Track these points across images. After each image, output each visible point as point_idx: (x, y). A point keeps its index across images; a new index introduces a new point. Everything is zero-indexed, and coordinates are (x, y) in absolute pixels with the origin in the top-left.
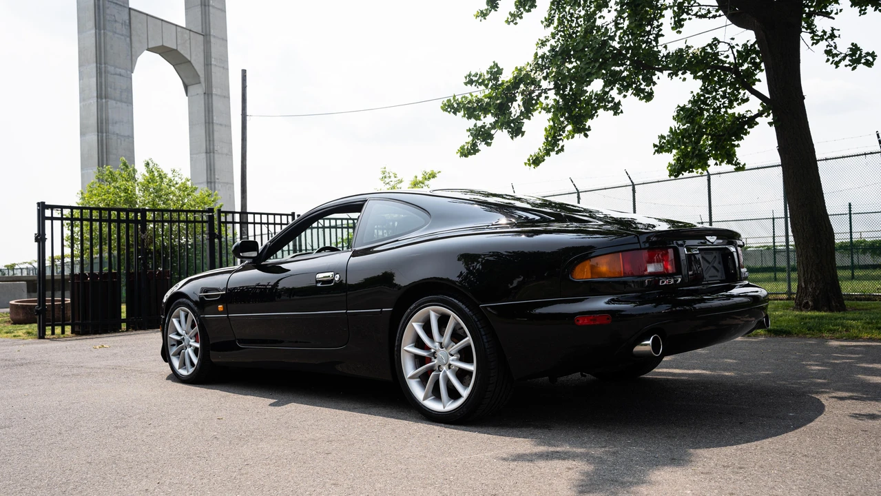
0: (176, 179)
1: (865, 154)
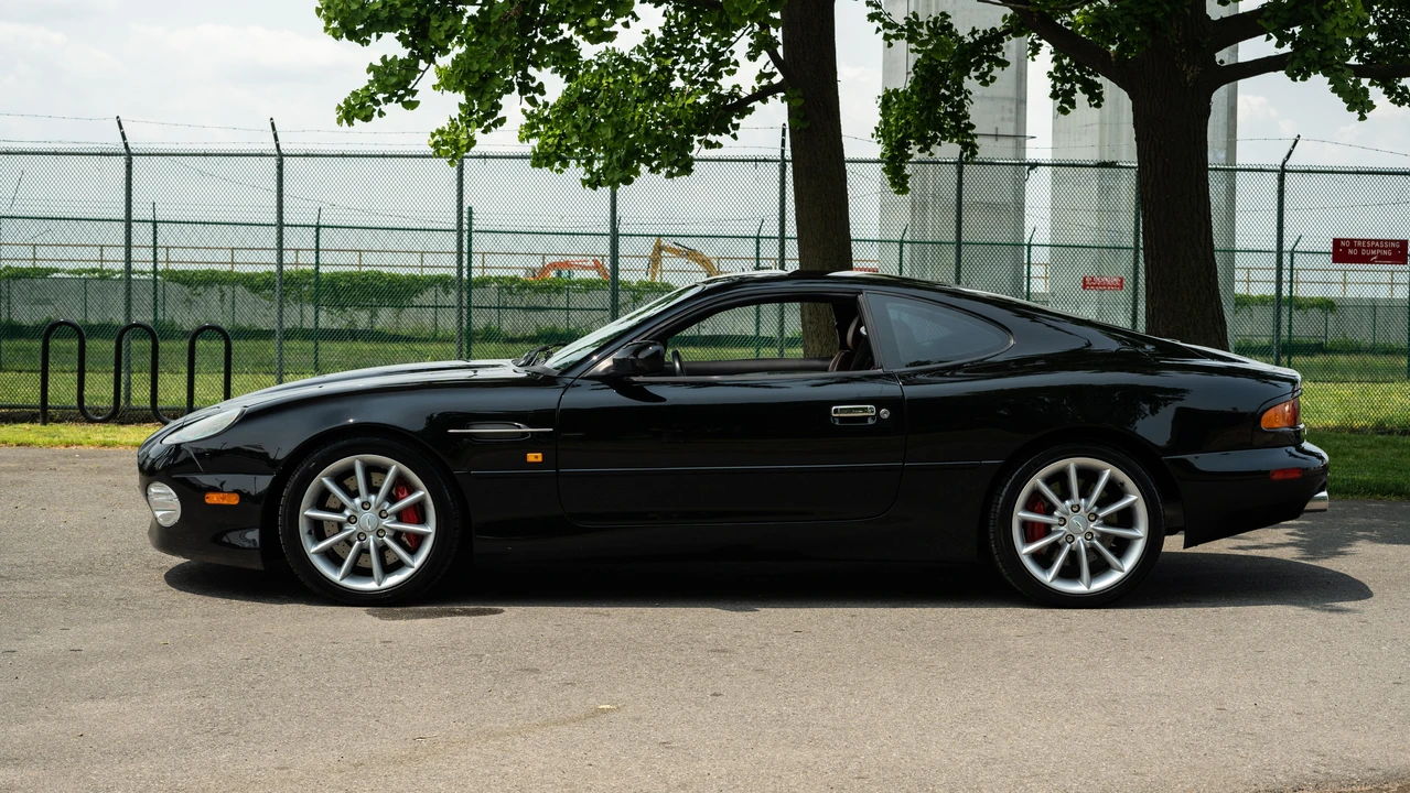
1: (756, 160)
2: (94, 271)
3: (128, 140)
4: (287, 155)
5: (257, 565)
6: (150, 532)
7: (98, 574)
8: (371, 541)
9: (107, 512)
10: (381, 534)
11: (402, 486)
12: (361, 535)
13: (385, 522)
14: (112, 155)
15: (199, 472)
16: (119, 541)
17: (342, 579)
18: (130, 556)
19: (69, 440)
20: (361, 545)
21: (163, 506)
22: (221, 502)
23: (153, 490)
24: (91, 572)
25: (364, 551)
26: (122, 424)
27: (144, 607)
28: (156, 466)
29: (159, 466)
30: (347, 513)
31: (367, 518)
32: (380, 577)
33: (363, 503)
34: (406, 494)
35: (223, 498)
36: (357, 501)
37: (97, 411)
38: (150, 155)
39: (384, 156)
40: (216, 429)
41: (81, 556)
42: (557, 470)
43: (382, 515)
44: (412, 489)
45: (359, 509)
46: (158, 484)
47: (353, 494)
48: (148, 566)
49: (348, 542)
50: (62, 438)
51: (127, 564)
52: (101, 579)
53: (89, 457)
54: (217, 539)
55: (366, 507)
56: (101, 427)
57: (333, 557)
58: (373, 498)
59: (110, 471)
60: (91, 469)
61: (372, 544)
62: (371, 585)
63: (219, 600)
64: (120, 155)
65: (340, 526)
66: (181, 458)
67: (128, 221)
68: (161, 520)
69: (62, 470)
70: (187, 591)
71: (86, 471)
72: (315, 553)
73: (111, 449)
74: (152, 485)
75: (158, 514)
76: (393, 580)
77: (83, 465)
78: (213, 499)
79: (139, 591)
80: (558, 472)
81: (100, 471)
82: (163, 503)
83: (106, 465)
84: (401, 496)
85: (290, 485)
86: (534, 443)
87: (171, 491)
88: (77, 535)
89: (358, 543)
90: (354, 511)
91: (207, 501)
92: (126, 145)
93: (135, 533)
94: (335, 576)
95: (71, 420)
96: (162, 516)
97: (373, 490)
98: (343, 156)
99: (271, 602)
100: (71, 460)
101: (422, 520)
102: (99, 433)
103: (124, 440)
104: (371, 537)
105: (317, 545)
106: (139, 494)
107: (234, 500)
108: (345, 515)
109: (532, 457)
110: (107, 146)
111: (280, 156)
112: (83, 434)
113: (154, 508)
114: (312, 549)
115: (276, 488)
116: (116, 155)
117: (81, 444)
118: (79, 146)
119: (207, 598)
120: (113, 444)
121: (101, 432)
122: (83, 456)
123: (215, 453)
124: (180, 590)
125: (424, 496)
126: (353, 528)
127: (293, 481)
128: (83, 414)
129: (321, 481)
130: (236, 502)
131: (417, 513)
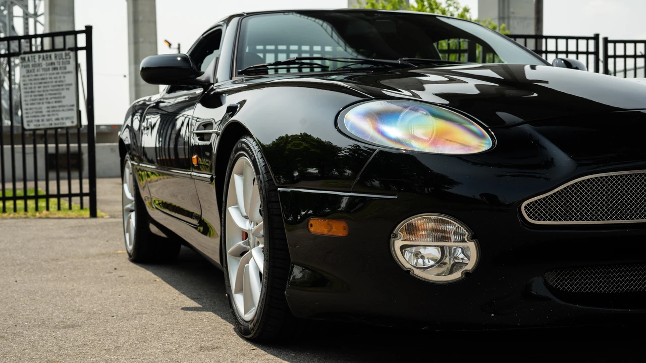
0: (452, 9)
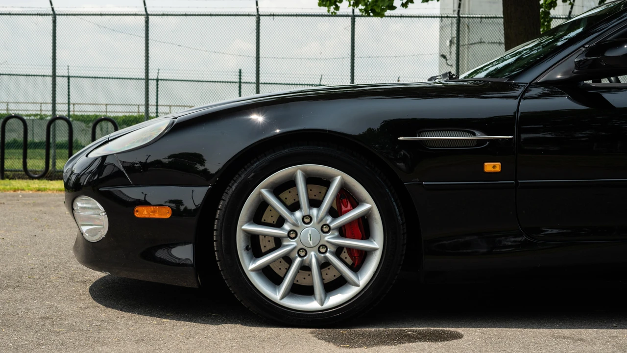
2: (37, 115)
3: (54, 6)
4: (151, 15)
5: (191, 282)
6: (76, 248)
7: (26, 288)
8: (313, 257)
9: (38, 232)
10: (323, 250)
11: (346, 198)
12: (302, 251)
13: (328, 238)
14: (44, 15)
15: (128, 185)
16: (46, 255)
17: (282, 298)
18: (56, 269)
19: (16, 187)
20: (302, 262)
21: (89, 221)
22: (152, 216)
23: (79, 204)
24: (17, 286)
25: (305, 268)
26: (51, 180)
27: (71, 328)
28: (82, 181)
29: (84, 181)
30: (287, 227)
31: (309, 234)
32: (323, 297)
33: (304, 217)
34: (349, 207)
35: (154, 212)
36: (298, 214)
37: (35, 172)
38: (67, 15)
39: (211, 15)
40: (145, 139)
41: (10, 268)
42: (516, 181)
43: (325, 229)
44: (356, 202)
45: (300, 223)
46: (85, 198)
47: (294, 207)
48: (72, 279)
49: (288, 260)
50: (12, 186)
51: (53, 278)
52: (27, 293)
53: (29, 197)
54: (148, 255)
55: (307, 220)
56: (36, 181)
57: (272, 275)
58: (314, 211)
59: (42, 204)
60: (29, 204)
61: (314, 261)
62: (312, 305)
63: (149, 319)
64: (49, 15)
65: (278, 242)
66: (107, 172)
67: (54, 76)
68: (87, 236)
69: (8, 204)
70: (113, 308)
71: (25, 204)
72: (253, 270)
73: (43, 193)
74: (78, 199)
75: (84, 229)
76: (337, 299)
77: (24, 201)
78: (142, 212)
79: (65, 307)
80: (517, 183)
81: (35, 205)
82: (89, 218)
83: (39, 201)
84: (344, 209)
85: (226, 197)
86: (492, 151)
87: (99, 205)
88: (11, 249)
89: (299, 259)
90: (294, 225)
91: (137, 215)
92: (53, 9)
93: (60, 248)
94: (276, 295)
95: (19, 178)
96: (88, 231)
97: (315, 203)
98: (186, 15)
99: (205, 322)
100: (16, 198)
101: (367, 235)
102: (36, 184)
103: (52, 187)
104: (313, 253)
105: (254, 261)
106: (65, 209)
107: (165, 213)
108: (284, 230)
109: (491, 167)
110: (41, 10)
111: (147, 15)
112: (26, 184)
113: (80, 223)
114: (250, 266)
115: (211, 201)
116: (47, 15)
117: (23, 190)
118: (24, 9)
119: (136, 316)
120: (45, 190)
121: (37, 183)
122: (24, 196)
123: (145, 166)
124: (107, 306)
125: (370, 210)
126: (293, 243)
127: (230, 192)
128: (27, 174)
129: (260, 193)
130: (168, 216)
131: (362, 227)
